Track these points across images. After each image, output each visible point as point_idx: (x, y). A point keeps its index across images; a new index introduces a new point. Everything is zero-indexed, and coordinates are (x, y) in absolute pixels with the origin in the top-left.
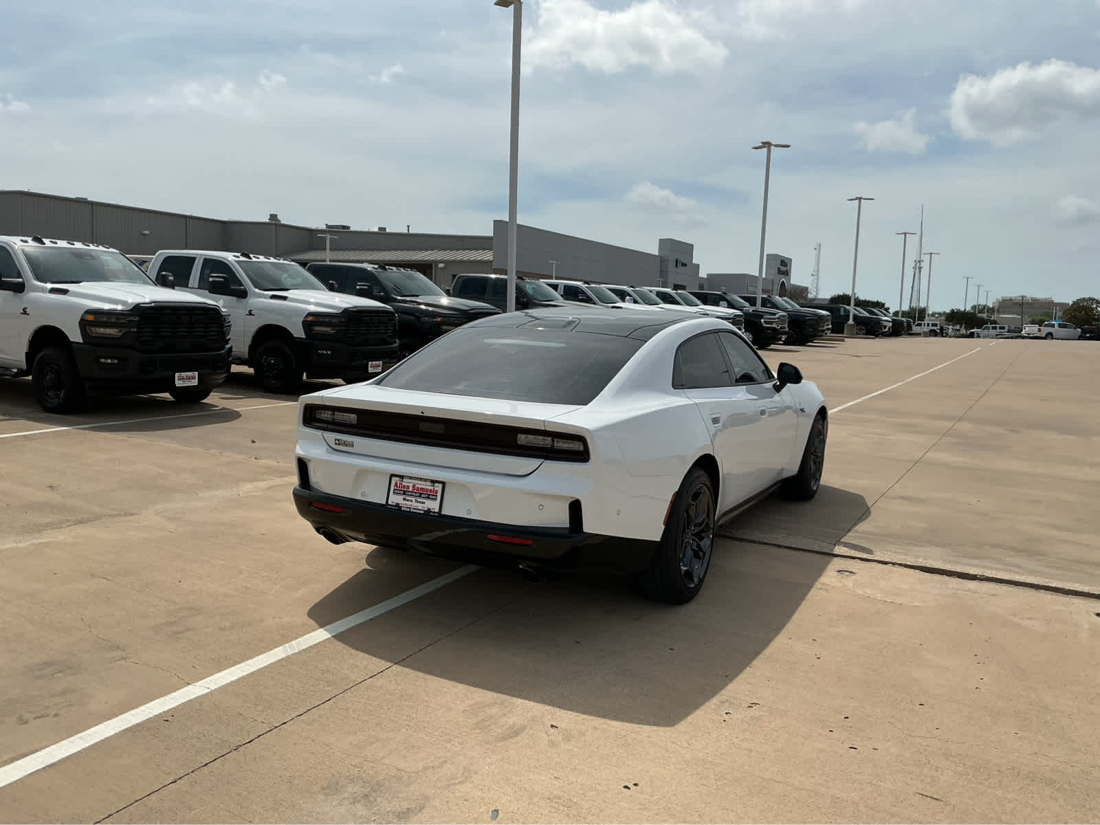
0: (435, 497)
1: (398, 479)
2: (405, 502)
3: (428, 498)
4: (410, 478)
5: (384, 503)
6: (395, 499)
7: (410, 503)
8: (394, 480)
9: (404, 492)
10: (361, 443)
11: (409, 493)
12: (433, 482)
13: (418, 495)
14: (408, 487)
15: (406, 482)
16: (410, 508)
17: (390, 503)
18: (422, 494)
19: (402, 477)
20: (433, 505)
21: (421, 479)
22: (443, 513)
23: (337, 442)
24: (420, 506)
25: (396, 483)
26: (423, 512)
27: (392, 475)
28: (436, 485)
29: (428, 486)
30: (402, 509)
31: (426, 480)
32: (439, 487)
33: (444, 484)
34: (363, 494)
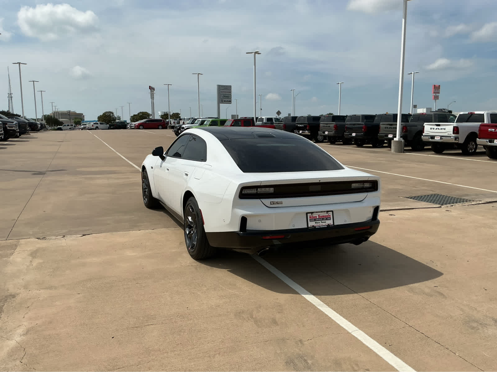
0: (330, 219)
1: (311, 214)
2: (316, 224)
3: (327, 219)
4: (317, 212)
5: (306, 227)
6: (311, 224)
7: (318, 224)
8: (309, 215)
9: (315, 219)
10: (286, 201)
11: (318, 220)
12: (327, 212)
13: (322, 219)
14: (316, 217)
15: (314, 215)
16: (320, 226)
17: (309, 226)
18: (323, 218)
19: (312, 213)
20: (330, 222)
21: (322, 212)
22: (335, 224)
23: (272, 203)
24: (324, 224)
25: (310, 216)
26: (326, 226)
27: (307, 213)
28: (329, 213)
29: (325, 214)
30: (316, 227)
31: (324, 212)
32: (331, 213)
33: (332, 211)
34: (294, 226)
